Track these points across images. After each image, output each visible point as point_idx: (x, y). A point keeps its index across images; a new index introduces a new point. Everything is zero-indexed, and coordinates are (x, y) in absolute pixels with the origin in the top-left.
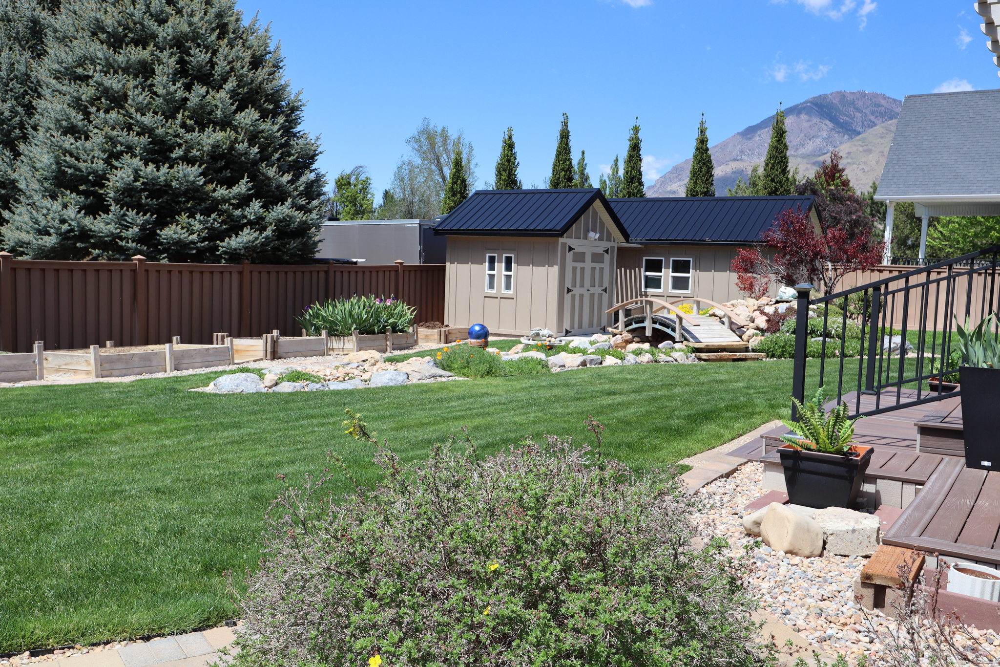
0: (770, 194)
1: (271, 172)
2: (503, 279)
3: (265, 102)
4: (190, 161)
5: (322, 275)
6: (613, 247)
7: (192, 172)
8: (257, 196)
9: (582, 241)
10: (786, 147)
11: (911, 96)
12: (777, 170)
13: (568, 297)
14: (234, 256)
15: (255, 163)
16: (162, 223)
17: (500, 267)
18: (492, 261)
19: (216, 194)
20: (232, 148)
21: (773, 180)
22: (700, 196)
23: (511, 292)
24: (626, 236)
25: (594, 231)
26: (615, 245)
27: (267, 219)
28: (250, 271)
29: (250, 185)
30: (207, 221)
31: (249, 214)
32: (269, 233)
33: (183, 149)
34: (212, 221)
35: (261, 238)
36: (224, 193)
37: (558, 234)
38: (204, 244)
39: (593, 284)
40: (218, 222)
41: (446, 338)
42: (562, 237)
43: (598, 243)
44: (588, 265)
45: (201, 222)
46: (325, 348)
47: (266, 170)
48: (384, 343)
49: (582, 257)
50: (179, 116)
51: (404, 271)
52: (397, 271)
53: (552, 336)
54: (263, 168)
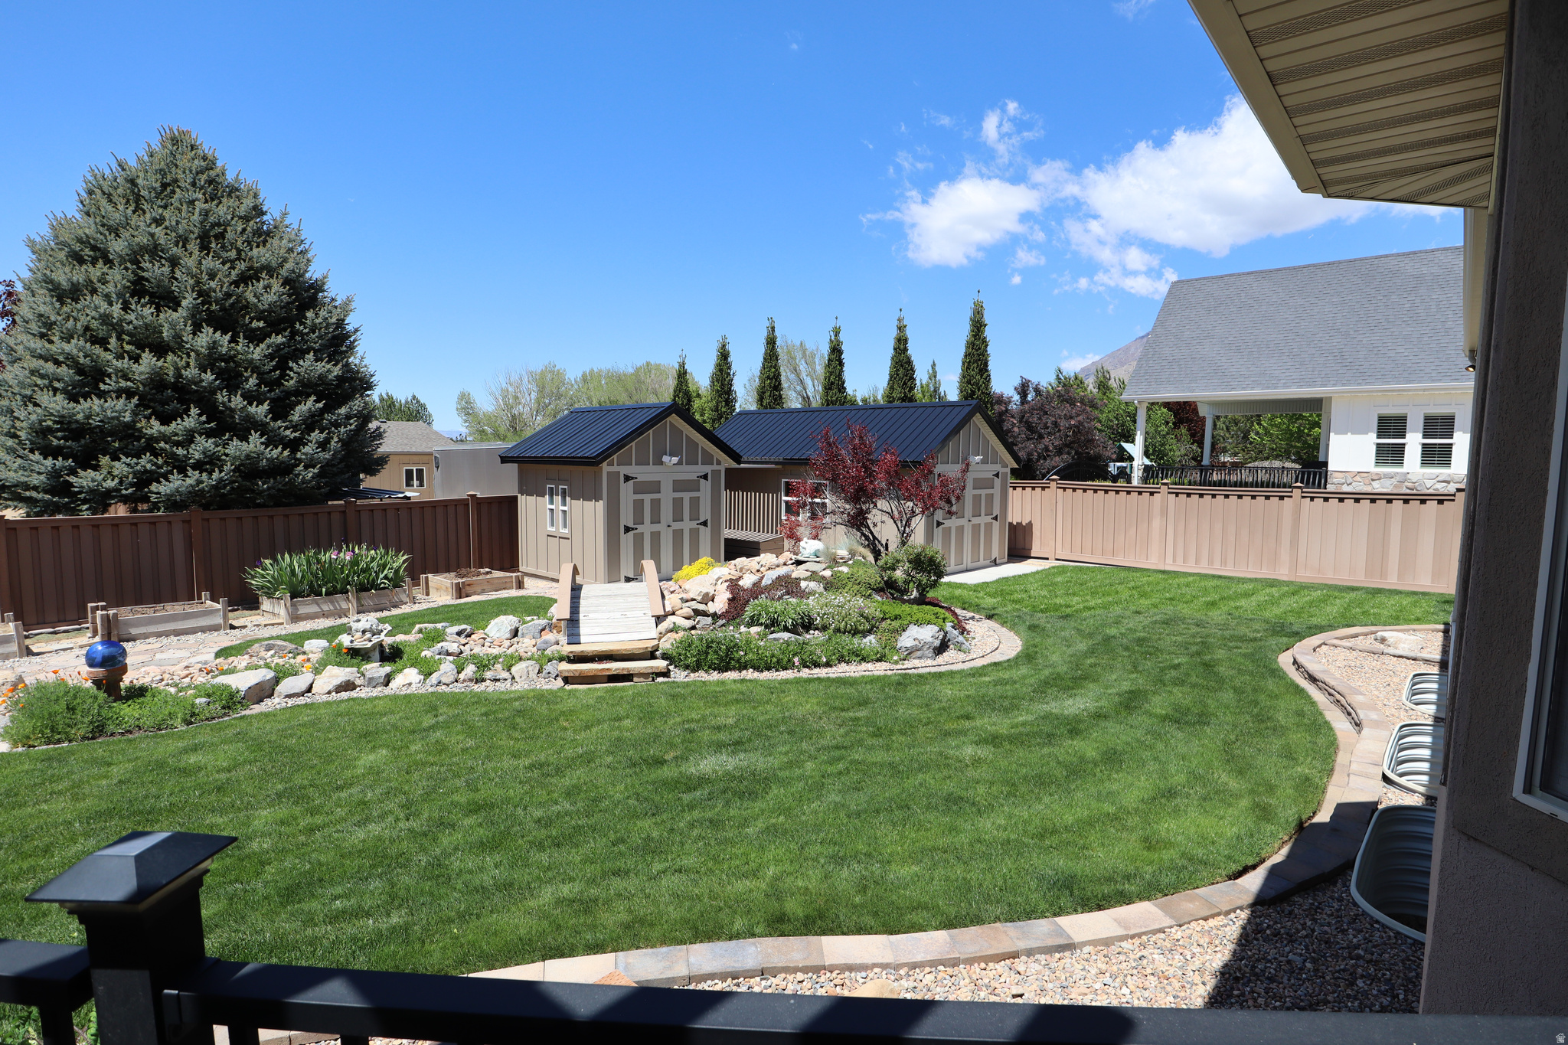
0: (966, 399)
1: (237, 401)
2: (561, 514)
4: (119, 393)
5: (336, 518)
6: (716, 473)
7: (120, 409)
8: (209, 434)
9: (651, 468)
10: (985, 342)
12: (973, 370)
13: (627, 541)
14: (174, 504)
15: (214, 392)
16: (73, 472)
17: (558, 499)
18: (551, 495)
19: (149, 431)
20: (179, 375)
21: (969, 382)
22: (897, 403)
23: (566, 531)
24: (736, 457)
25: (671, 455)
26: (722, 468)
27: (224, 457)
28: (203, 520)
29: (204, 418)
30: (137, 464)
31: (196, 453)
32: (223, 474)
33: (114, 378)
34: (145, 462)
35: (209, 480)
36: (163, 428)
37: (594, 462)
38: (130, 491)
39: (677, 517)
40: (155, 464)
41: (460, 591)
42: (605, 464)
43: (685, 467)
44: (667, 496)
45: (128, 465)
46: (222, 621)
47: (226, 399)
48: (344, 605)
49: (654, 487)
50: (113, 341)
51: (479, 504)
52: (468, 504)
53: (371, 631)
54: (222, 397)
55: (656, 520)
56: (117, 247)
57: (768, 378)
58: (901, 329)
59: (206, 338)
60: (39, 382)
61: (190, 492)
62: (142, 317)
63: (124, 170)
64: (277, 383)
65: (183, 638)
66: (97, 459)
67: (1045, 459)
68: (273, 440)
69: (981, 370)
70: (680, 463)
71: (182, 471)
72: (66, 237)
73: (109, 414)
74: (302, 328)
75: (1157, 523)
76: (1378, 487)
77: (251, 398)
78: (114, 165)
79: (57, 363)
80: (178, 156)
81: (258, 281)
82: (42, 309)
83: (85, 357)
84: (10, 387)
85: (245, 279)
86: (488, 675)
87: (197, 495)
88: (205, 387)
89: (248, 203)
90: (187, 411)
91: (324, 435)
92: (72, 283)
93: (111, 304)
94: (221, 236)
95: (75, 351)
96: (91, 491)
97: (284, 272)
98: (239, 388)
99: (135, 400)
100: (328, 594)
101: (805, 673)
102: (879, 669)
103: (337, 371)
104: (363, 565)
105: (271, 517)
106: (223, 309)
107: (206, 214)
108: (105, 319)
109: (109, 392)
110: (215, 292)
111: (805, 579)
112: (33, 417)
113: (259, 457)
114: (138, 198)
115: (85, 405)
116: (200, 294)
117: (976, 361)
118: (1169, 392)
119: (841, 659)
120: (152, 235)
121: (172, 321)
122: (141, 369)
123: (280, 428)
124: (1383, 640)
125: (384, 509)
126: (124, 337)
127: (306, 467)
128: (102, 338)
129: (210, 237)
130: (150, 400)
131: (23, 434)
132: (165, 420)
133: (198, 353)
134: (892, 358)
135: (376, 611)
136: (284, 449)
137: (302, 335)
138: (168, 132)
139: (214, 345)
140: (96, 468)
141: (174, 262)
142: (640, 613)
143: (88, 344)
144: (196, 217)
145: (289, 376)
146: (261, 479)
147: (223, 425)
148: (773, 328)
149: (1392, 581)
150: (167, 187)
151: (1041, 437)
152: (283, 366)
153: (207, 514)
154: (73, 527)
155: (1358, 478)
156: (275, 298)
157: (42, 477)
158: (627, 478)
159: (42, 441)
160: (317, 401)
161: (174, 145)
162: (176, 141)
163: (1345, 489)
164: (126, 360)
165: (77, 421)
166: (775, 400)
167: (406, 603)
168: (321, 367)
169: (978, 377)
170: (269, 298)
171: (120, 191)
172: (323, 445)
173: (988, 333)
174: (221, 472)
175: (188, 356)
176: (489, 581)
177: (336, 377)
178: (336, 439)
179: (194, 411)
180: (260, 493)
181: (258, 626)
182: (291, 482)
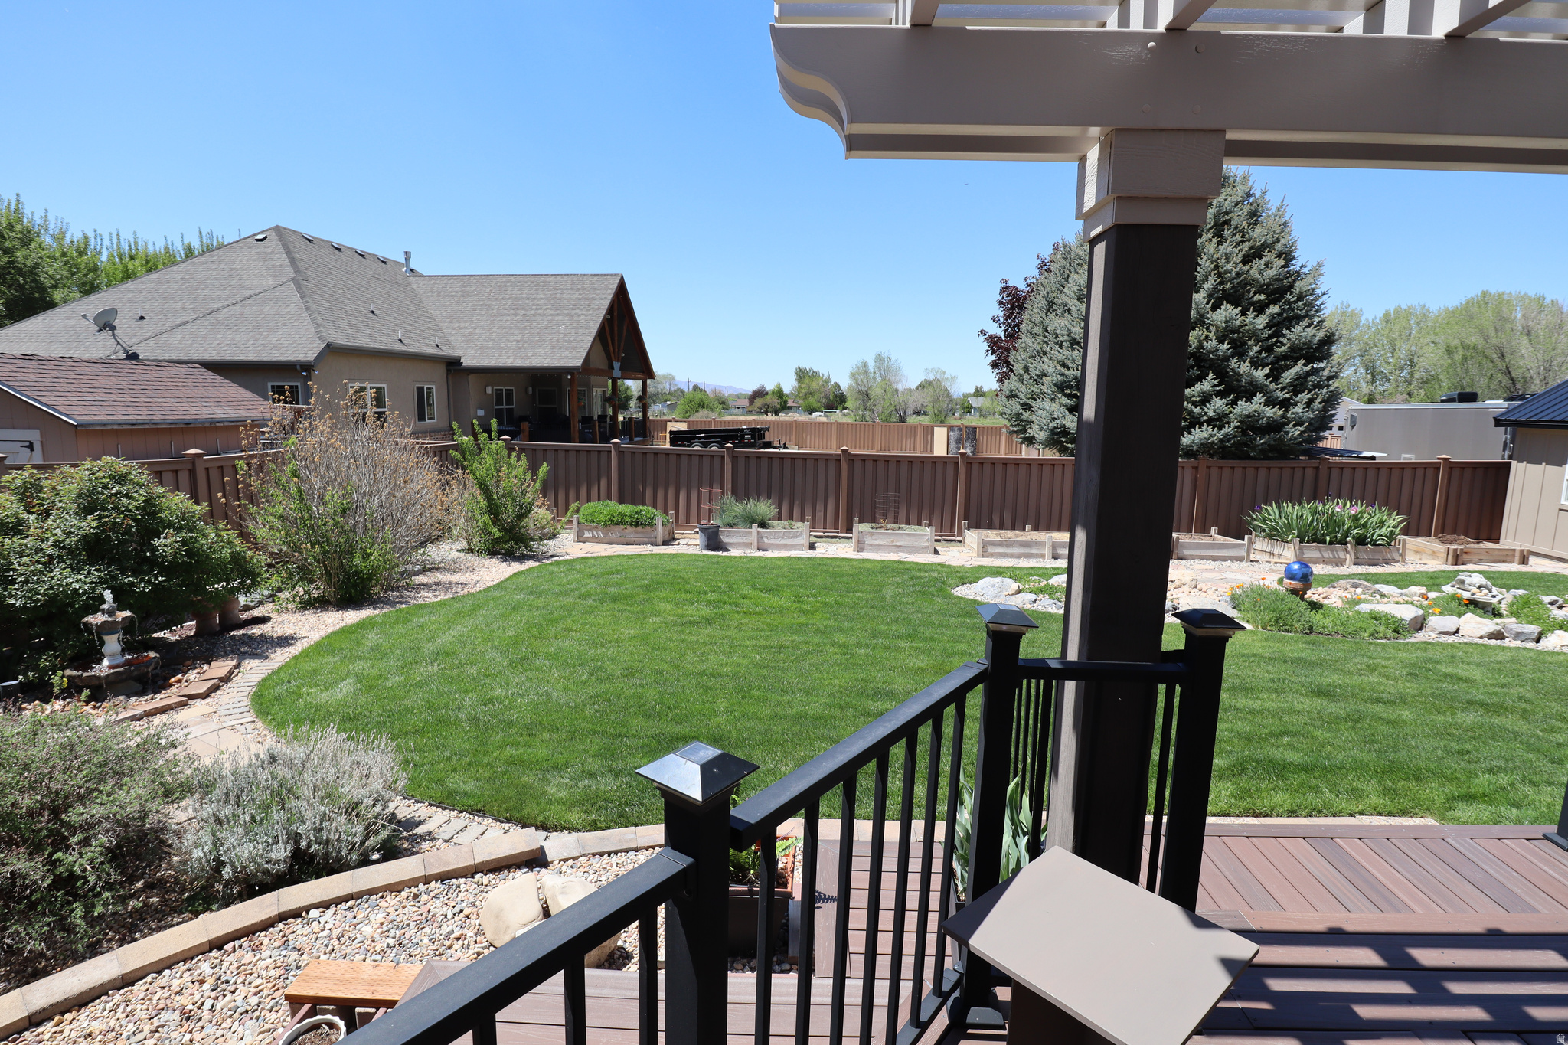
1: (1245, 367)
3: (1255, 294)
5: (1310, 472)
8: (1221, 394)
15: (1227, 359)
27: (1231, 415)
28: (1208, 466)
29: (1216, 382)
31: (1210, 411)
32: (1230, 429)
35: (1217, 435)
41: (1455, 558)
46: (1245, 554)
47: (1236, 365)
48: (1342, 555)
51: (1451, 468)
52: (1438, 469)
53: (1486, 587)
54: (1233, 363)
59: (1223, 313)
61: (1202, 444)
64: (1269, 349)
68: (1270, 402)
71: (1200, 426)
74: (1291, 297)
77: (1256, 363)
81: (1260, 258)
85: (1246, 260)
87: (1206, 447)
88: (1221, 356)
89: (1241, 190)
90: (1205, 376)
91: (1310, 396)
97: (1278, 247)
98: (1244, 354)
100: (1331, 543)
103: (1321, 335)
104: (1362, 521)
105: (1258, 469)
106: (1233, 287)
113: (1259, 416)
116: (1219, 275)
123: (1277, 389)
125: (1353, 468)
127: (1294, 426)
133: (1217, 327)
135: (1370, 565)
136: (1280, 409)
137: (1291, 303)
139: (1229, 319)
145: (1281, 342)
146: (1258, 435)
147: (1235, 389)
152: (1278, 334)
153: (1211, 463)
156: (1275, 272)
160: (1304, 365)
167: (1398, 562)
168: (1309, 333)
170: (1271, 273)
172: (1309, 403)
174: (1228, 428)
175: (1208, 328)
176: (1488, 551)
177: (1319, 341)
178: (1319, 400)
179: (1211, 375)
180: (1254, 448)
181: (1270, 562)
182: (1281, 440)
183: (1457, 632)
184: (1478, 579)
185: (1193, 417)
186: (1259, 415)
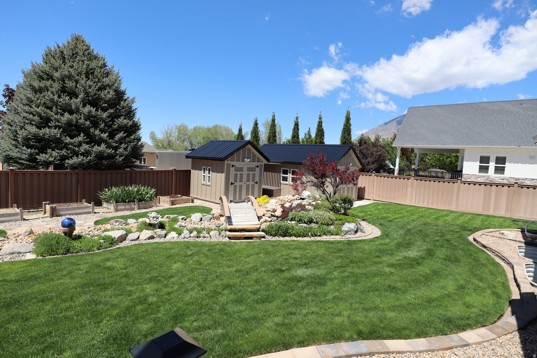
0: (343, 144)
1: (97, 132)
2: (208, 177)
3: (103, 103)
4: (56, 127)
6: (261, 165)
7: (56, 132)
8: (87, 143)
9: (241, 163)
10: (350, 125)
11: (411, 107)
12: (346, 134)
13: (231, 187)
14: (73, 167)
15: (89, 128)
16: (38, 154)
17: (207, 172)
18: (204, 170)
19: (66, 141)
20: (77, 122)
21: (344, 138)
23: (210, 183)
24: (268, 160)
25: (248, 158)
26: (263, 164)
27: (92, 152)
28: (83, 173)
29: (85, 137)
30: (61, 152)
31: (82, 150)
32: (91, 157)
33: (54, 122)
34: (64, 152)
35: (86, 160)
36: (70, 140)
37: (223, 160)
38: (58, 162)
39: (248, 180)
40: (67, 153)
41: (173, 203)
42: (226, 161)
43: (251, 163)
44: (245, 172)
45: (58, 153)
46: (92, 210)
47: (93, 131)
48: (133, 206)
49: (241, 169)
50: (54, 108)
51: (176, 172)
52: (173, 172)
53: (156, 217)
54: (92, 130)
55: (241, 181)
56: (57, 75)
57: (272, 133)
58: (320, 118)
59: (87, 109)
60: (27, 121)
61: (79, 164)
62: (65, 100)
63: (59, 48)
64: (110, 126)
65: (79, 216)
66: (46, 150)
67: (368, 165)
68: (109, 147)
69: (348, 134)
70: (250, 161)
71: (77, 156)
72: (37, 70)
73: (52, 134)
74: (119, 107)
75: (409, 189)
76: (479, 180)
77: (102, 131)
78: (56, 46)
79: (34, 115)
80: (78, 44)
81: (105, 90)
82: (29, 95)
83: (44, 113)
84: (15, 122)
85: (100, 89)
86: (202, 235)
87: (82, 165)
88: (86, 126)
89: (101, 62)
90: (79, 135)
91: (126, 145)
92: (40, 87)
93: (54, 95)
94: (93, 73)
95: (40, 111)
96: (44, 161)
97: (114, 87)
98: (98, 127)
99: (61, 130)
100: (128, 202)
101: (313, 238)
102: (338, 238)
103: (131, 123)
104: (140, 192)
105: (106, 174)
106: (93, 99)
107: (88, 65)
108: (52, 100)
109: (52, 126)
110: (91, 93)
111: (307, 205)
112: (24, 134)
114: (64, 58)
115: (43, 131)
116: (86, 93)
117: (347, 131)
118: (409, 144)
119: (325, 234)
120: (69, 71)
121: (75, 102)
122: (65, 119)
123: (111, 142)
124: (503, 234)
125: (145, 172)
126: (58, 107)
127: (120, 157)
128: (50, 107)
129: (89, 73)
130: (67, 130)
131: (20, 140)
132: (72, 137)
133: (84, 114)
134: (317, 129)
135: (144, 209)
136: (113, 150)
137: (119, 110)
138: (74, 35)
139: (90, 112)
140: (46, 153)
141: (77, 82)
142: (252, 215)
143: (45, 109)
144: (85, 66)
145: (115, 124)
146: (104, 160)
147: (92, 140)
148: (274, 116)
149: (491, 213)
150: (74, 55)
151: (367, 158)
152: (113, 120)
153: (84, 172)
154: (38, 174)
155: (473, 177)
156: (111, 96)
157: (26, 156)
158: (233, 166)
159: (27, 143)
160: (124, 133)
161: (76, 40)
162: (77, 39)
163: (468, 180)
164: (59, 115)
165: (40, 136)
166: (274, 140)
167: (154, 206)
168: (126, 121)
169: (348, 136)
170: (109, 96)
171: (58, 55)
172: (126, 149)
173: (351, 122)
174: (90, 157)
175: (81, 115)
176: (182, 200)
177: (130, 125)
178: (130, 147)
179: (82, 135)
180: (104, 165)
181: (104, 212)
182: (114, 162)
183: (138, 238)
184: (154, 214)
185: (75, 152)
186: (104, 152)
